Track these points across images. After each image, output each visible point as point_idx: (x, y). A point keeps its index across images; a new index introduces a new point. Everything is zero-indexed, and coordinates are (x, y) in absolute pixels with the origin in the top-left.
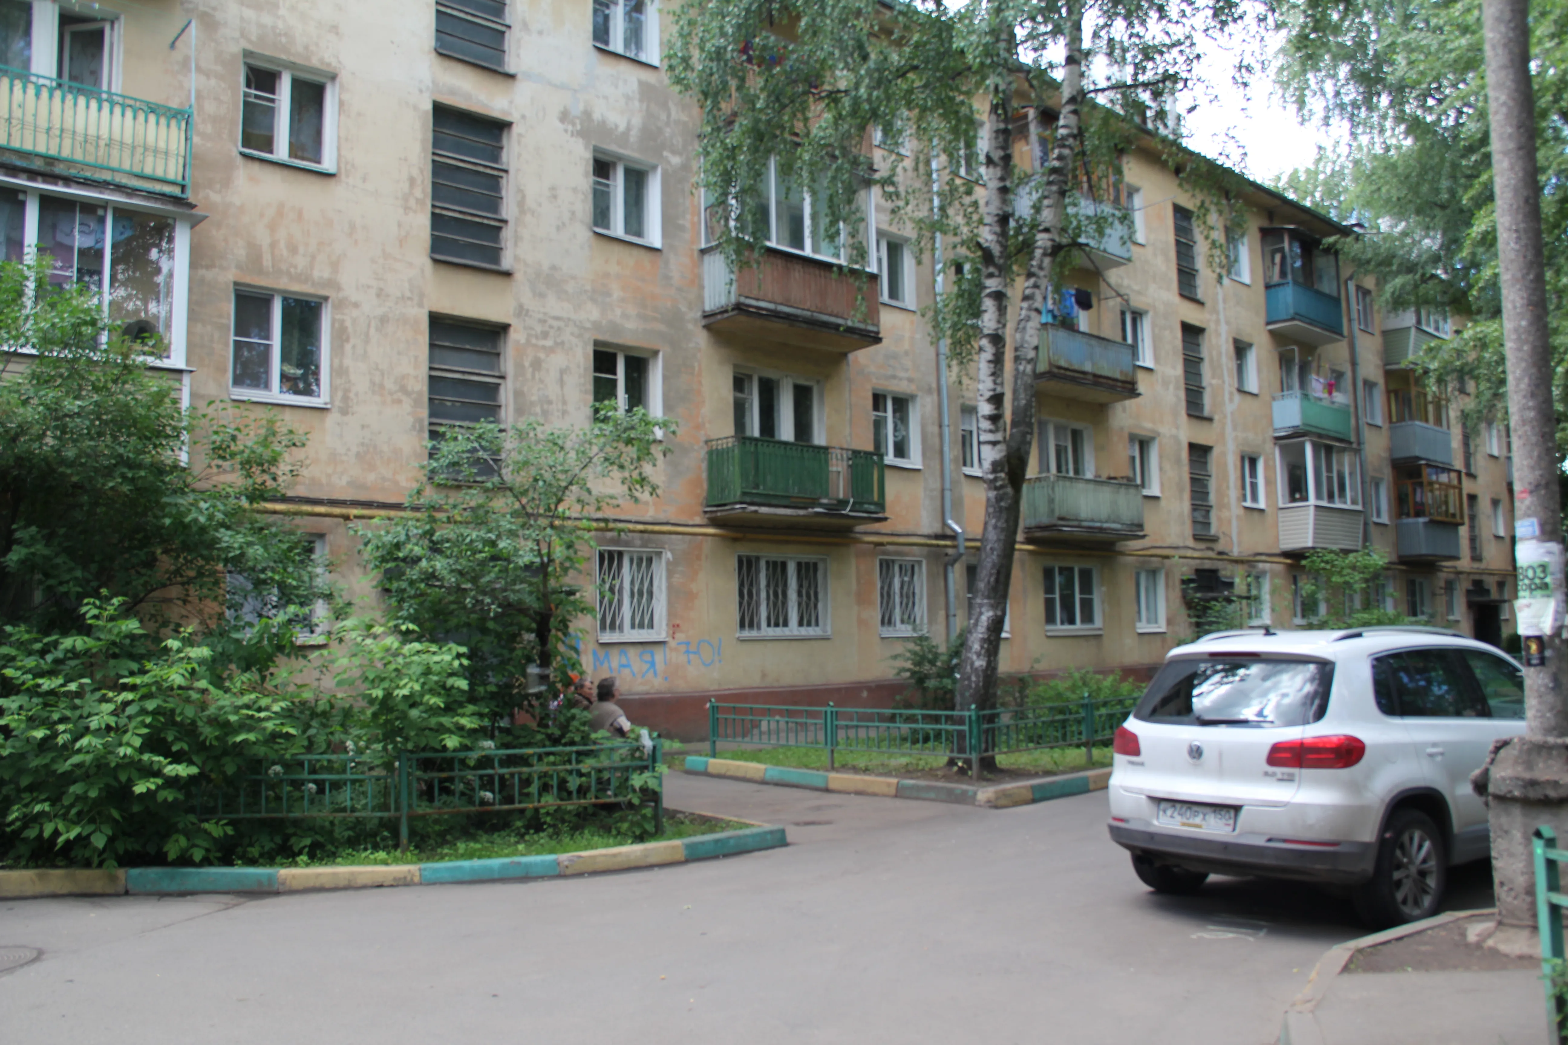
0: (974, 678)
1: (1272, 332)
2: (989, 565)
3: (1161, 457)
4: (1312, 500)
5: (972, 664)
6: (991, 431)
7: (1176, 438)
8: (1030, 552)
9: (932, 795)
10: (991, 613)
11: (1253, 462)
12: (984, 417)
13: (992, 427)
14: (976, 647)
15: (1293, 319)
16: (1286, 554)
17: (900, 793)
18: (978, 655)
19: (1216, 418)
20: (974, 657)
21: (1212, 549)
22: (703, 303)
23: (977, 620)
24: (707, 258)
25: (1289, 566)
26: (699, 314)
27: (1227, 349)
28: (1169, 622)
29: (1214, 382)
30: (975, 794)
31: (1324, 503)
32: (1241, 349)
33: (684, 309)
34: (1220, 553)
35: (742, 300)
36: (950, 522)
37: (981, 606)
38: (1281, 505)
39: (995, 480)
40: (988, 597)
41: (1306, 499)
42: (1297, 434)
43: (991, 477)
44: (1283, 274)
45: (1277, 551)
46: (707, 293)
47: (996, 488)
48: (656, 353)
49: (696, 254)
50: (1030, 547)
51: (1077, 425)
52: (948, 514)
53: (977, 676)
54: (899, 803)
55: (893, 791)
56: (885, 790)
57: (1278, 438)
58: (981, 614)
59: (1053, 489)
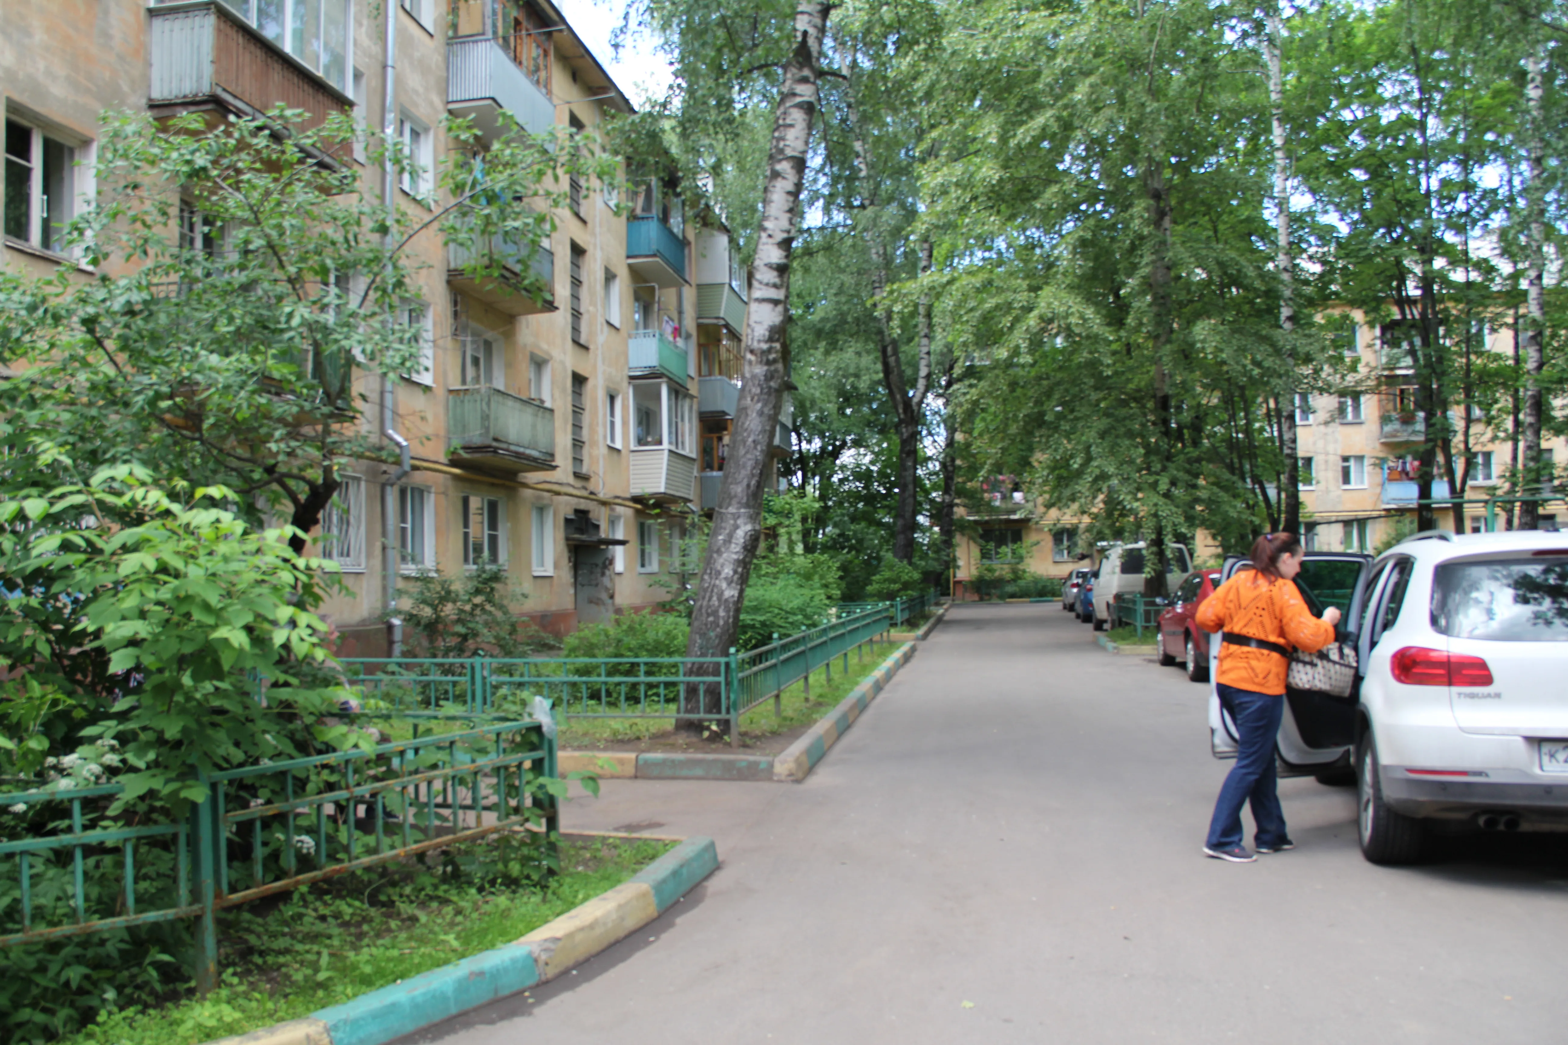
0: (722, 613)
1: (630, 266)
2: (750, 464)
3: (553, 383)
4: (666, 445)
5: (721, 594)
6: (775, 286)
7: (562, 363)
8: (455, 477)
9: (699, 772)
10: (749, 527)
11: (612, 399)
12: (769, 266)
13: (777, 281)
14: (728, 571)
15: (654, 255)
16: (636, 499)
17: (641, 773)
18: (730, 582)
19: (592, 347)
20: (724, 585)
21: (585, 488)
22: (149, 87)
23: (730, 536)
24: (157, 23)
25: (637, 511)
26: (144, 102)
27: (600, 275)
28: (556, 566)
29: (591, 309)
30: (771, 765)
31: (673, 448)
32: (610, 277)
33: (126, 88)
34: (592, 493)
35: (219, 92)
36: (390, 432)
37: (736, 517)
38: (632, 448)
39: (769, 350)
40: (747, 506)
41: (660, 443)
42: (654, 374)
43: (765, 346)
44: (647, 207)
45: (628, 496)
46: (155, 74)
47: (768, 363)
48: (86, 143)
49: (143, 13)
50: (457, 471)
51: (489, 335)
52: (388, 423)
53: (727, 611)
54: (642, 786)
55: (630, 770)
56: (617, 770)
57: (632, 378)
58: (737, 527)
59: (488, 404)
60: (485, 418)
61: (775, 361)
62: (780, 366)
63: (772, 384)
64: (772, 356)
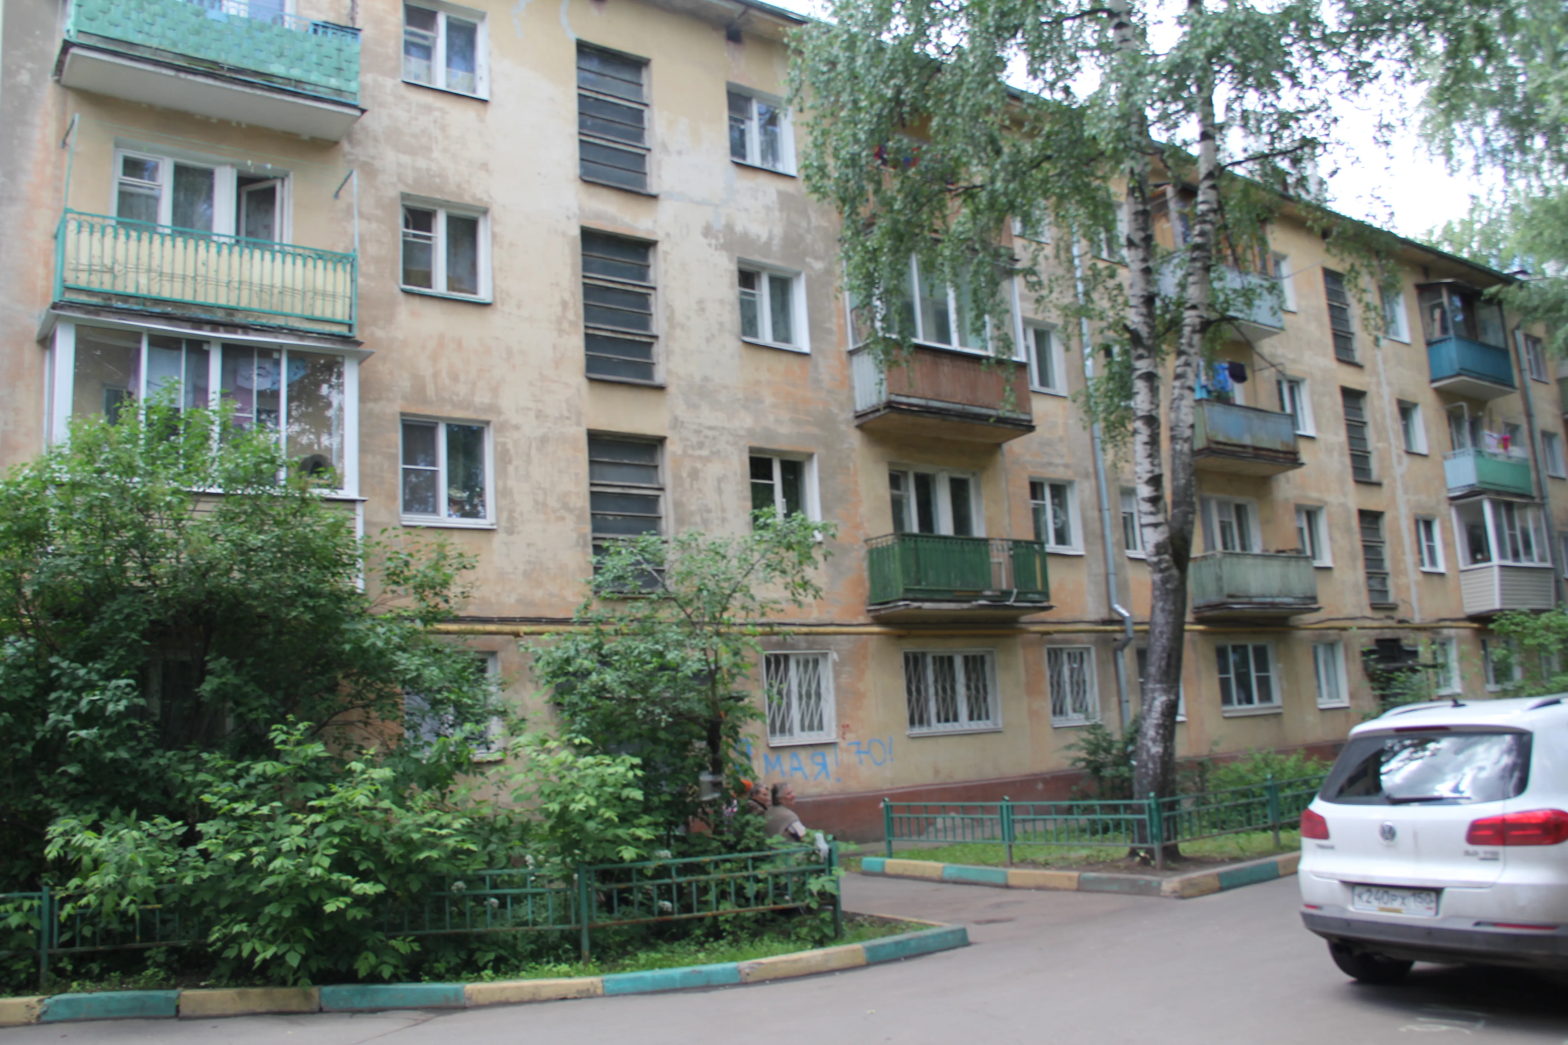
0: (1151, 765)
1: (1437, 390)
2: (1159, 649)
3: (1330, 526)
4: (1496, 560)
5: (1148, 751)
6: (1152, 513)
7: (1344, 506)
8: (1201, 632)
9: (1115, 887)
10: (1164, 698)
11: (1428, 524)
12: (1144, 499)
13: (1152, 509)
14: (1151, 733)
15: (1458, 375)
16: (1472, 618)
17: (1082, 887)
18: (1154, 741)
19: (1385, 482)
20: (1150, 744)
21: (1392, 618)
22: (854, 404)
23: (1151, 706)
24: (855, 359)
25: (1477, 630)
26: (851, 415)
27: (1391, 410)
28: (1352, 696)
29: (1380, 445)
30: (1160, 884)
31: (1509, 562)
32: (1406, 410)
33: (835, 410)
34: (1401, 621)
35: (893, 398)
36: (1117, 607)
37: (1153, 691)
38: (1462, 567)
39: (1160, 562)
40: (1160, 682)
41: (1488, 559)
42: (1474, 492)
43: (1155, 559)
44: (1444, 329)
45: (1462, 616)
46: (857, 394)
47: (1161, 571)
48: (810, 456)
49: (844, 356)
50: (1200, 627)
51: (1240, 500)
52: (1114, 599)
53: (1154, 763)
54: (1081, 897)
55: (1074, 885)
56: (1066, 884)
57: (1453, 499)
58: (1154, 699)
59: (1220, 566)
60: (1219, 579)
61: (1167, 569)
62: (1175, 572)
63: (1169, 586)
64: (1163, 566)
